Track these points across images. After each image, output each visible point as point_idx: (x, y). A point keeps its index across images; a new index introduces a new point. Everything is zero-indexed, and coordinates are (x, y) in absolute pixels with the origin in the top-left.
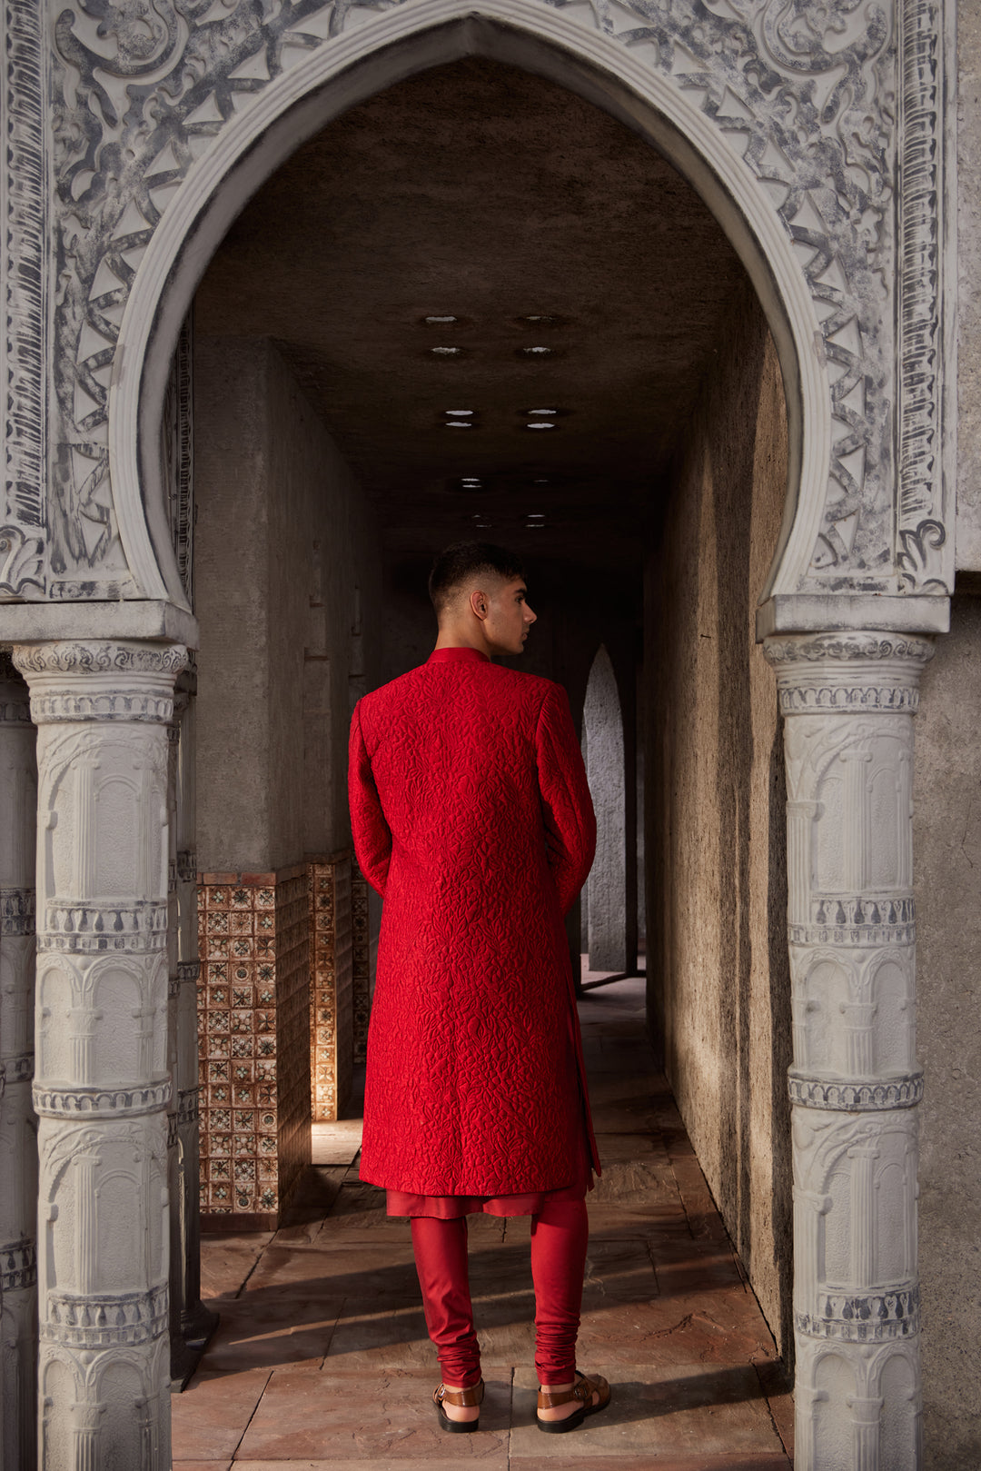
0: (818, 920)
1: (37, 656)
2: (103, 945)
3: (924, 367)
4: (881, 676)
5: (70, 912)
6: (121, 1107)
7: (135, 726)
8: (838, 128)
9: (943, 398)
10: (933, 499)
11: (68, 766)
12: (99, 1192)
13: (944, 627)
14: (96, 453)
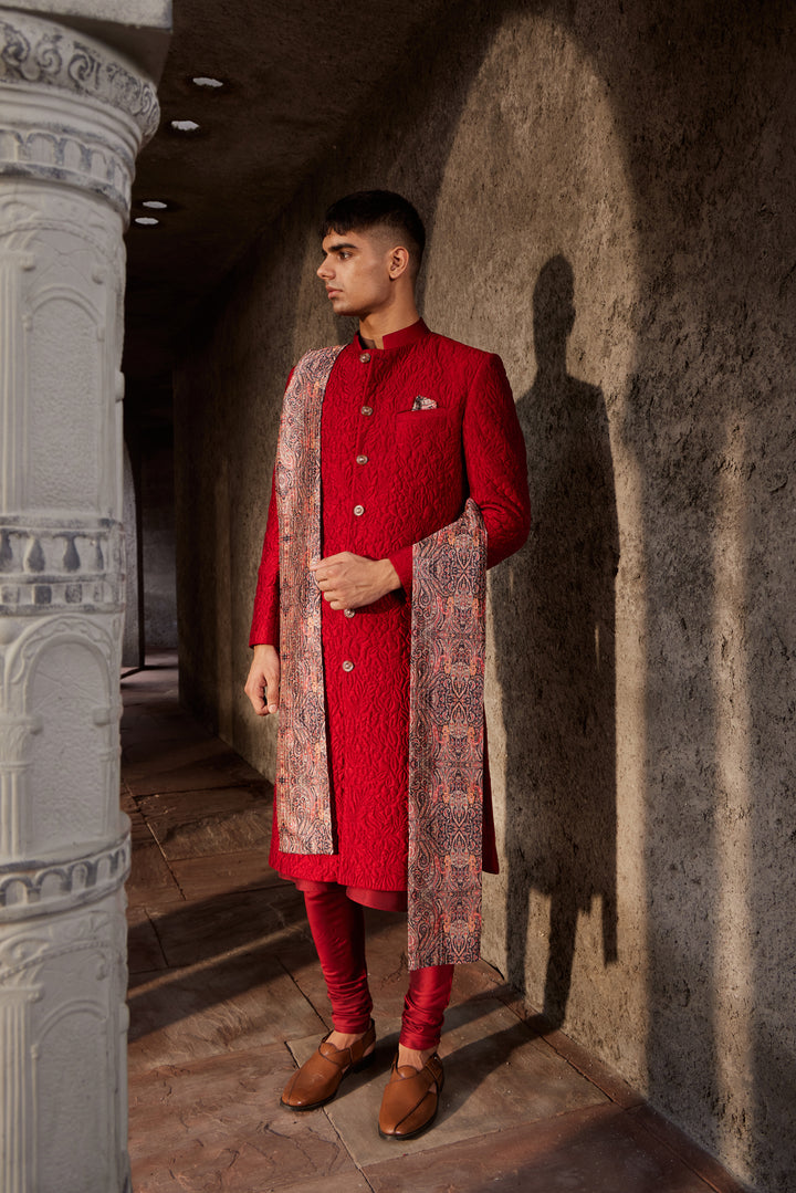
2: (44, 596)
6: (79, 889)
7: (92, 204)
12: (40, 1051)
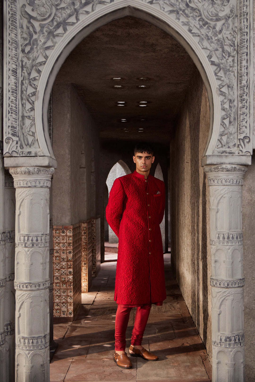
0: (218, 238)
1: (16, 171)
2: (33, 245)
3: (245, 97)
4: (234, 176)
5: (24, 237)
6: (37, 287)
7: (41, 189)
8: (223, 36)
9: (249, 105)
10: (247, 131)
11: (24, 199)
12: (32, 310)
13: (250, 163)
14: (31, 118)
